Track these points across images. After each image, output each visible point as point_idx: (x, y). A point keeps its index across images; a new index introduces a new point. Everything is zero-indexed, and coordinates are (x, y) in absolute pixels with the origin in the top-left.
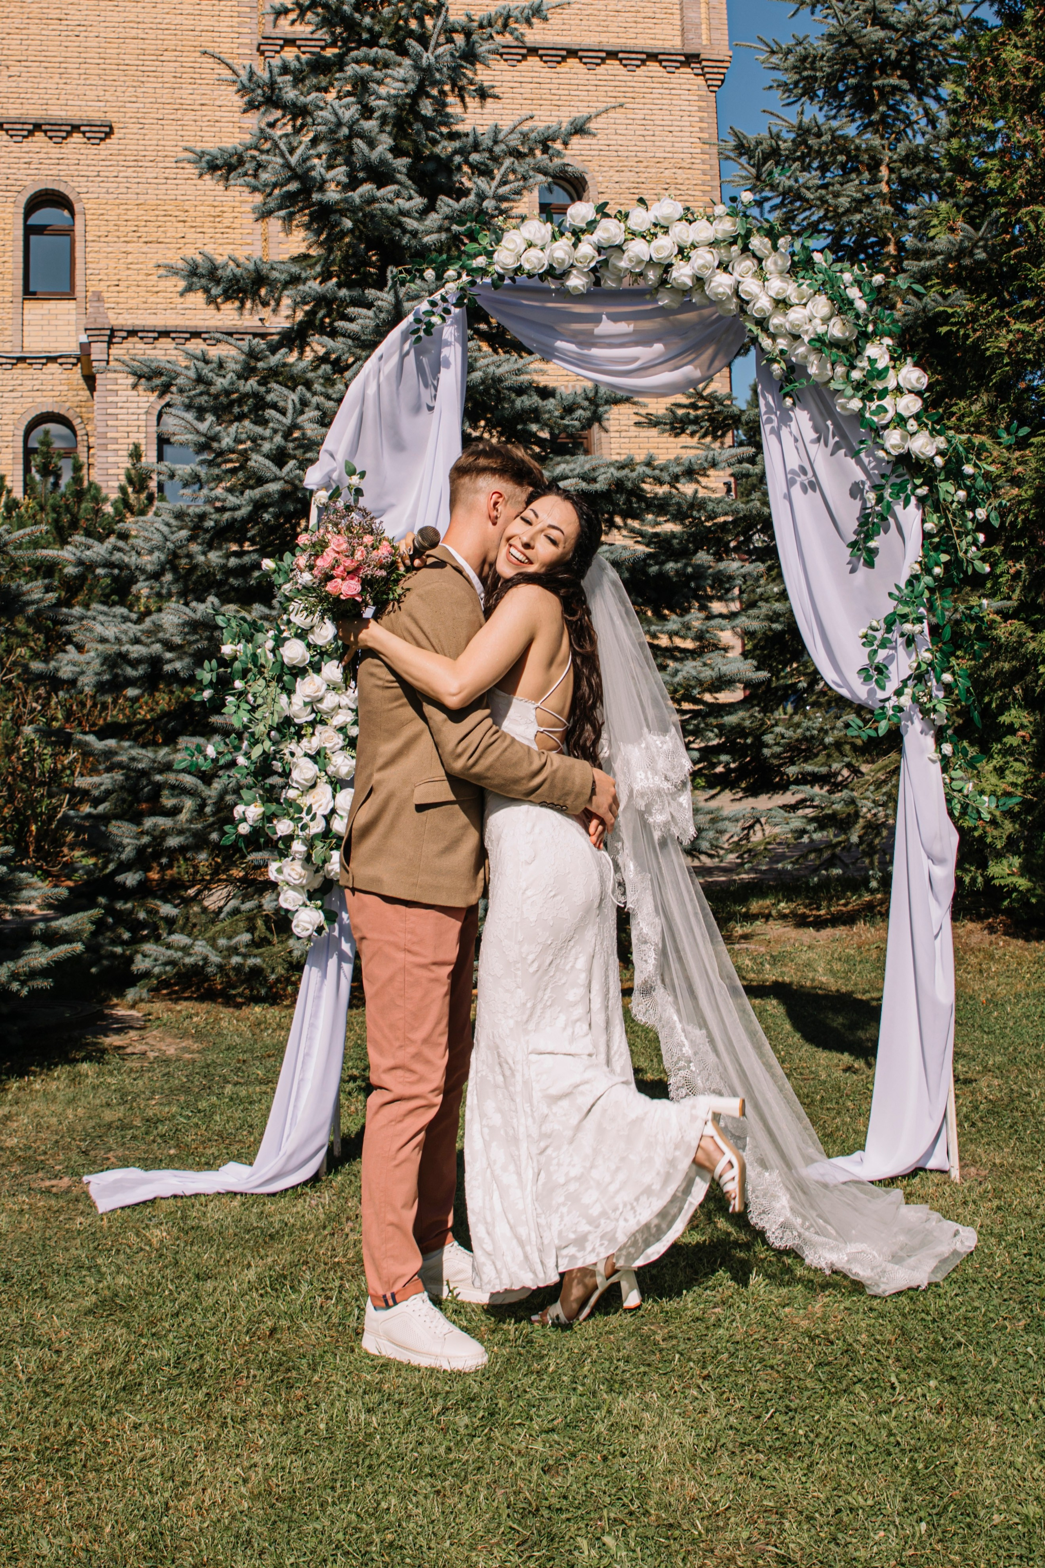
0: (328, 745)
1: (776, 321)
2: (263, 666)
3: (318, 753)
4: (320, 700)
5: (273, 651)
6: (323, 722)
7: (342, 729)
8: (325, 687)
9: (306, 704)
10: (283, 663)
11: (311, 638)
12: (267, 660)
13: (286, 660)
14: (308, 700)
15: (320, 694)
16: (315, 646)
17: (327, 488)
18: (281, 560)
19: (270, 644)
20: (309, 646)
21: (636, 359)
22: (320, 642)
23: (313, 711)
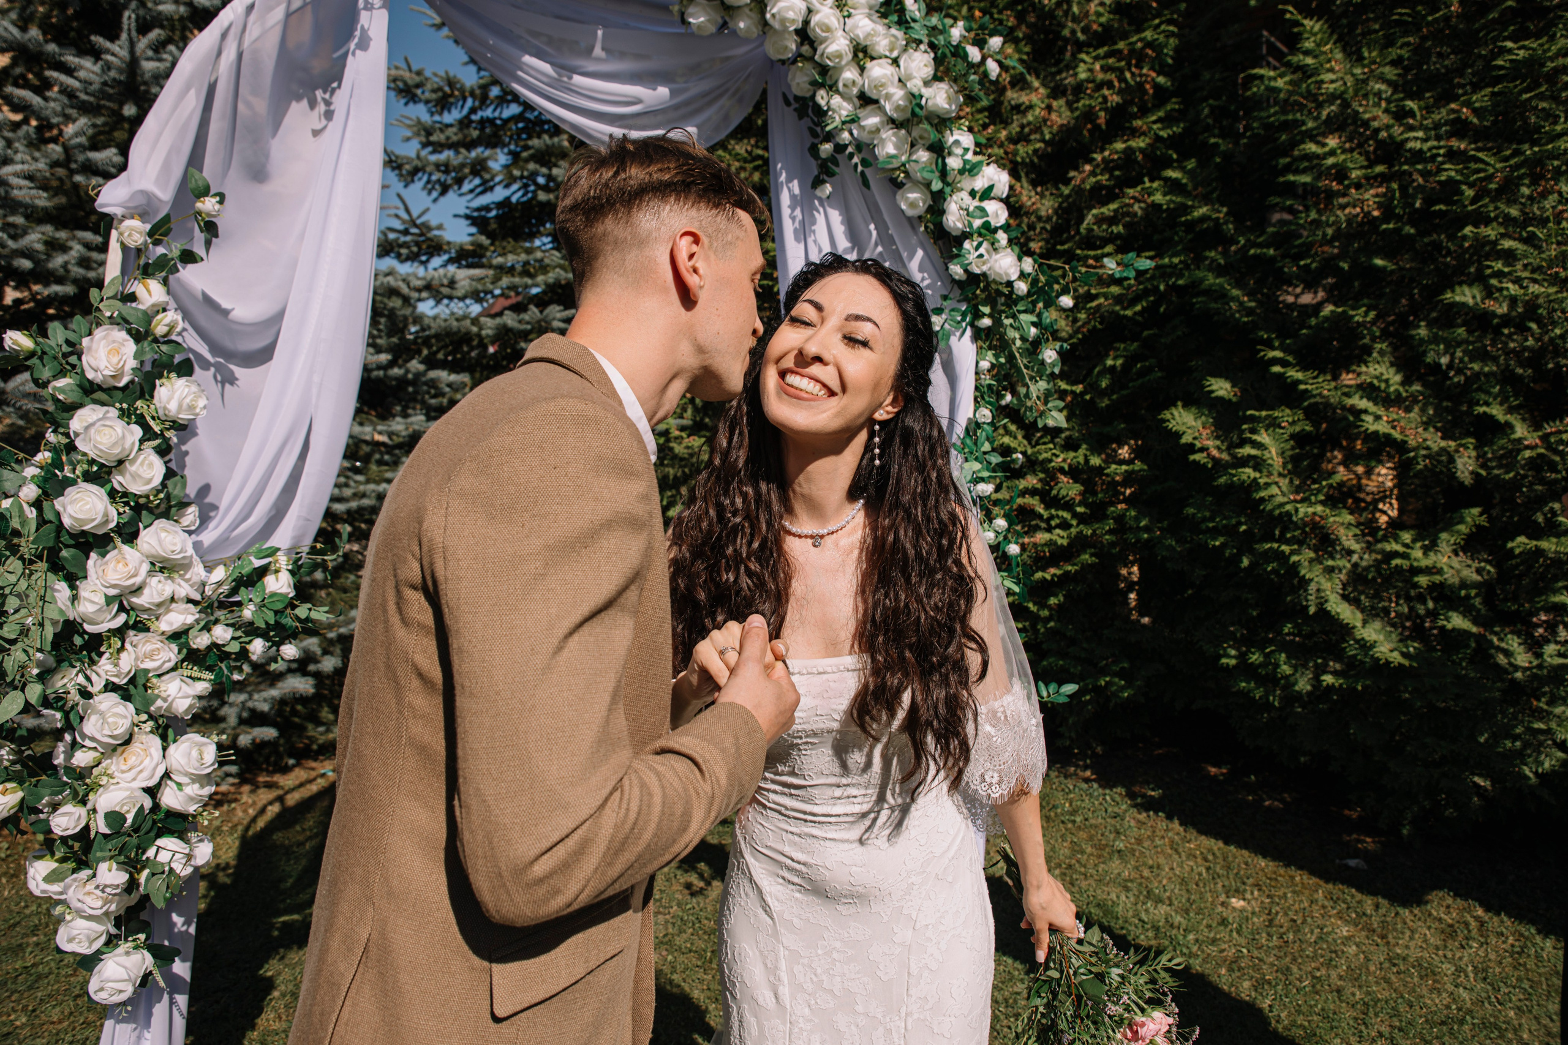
0: (148, 665)
1: (849, 74)
2: (17, 533)
3: (132, 681)
4: (138, 590)
5: (37, 504)
6: (141, 627)
7: (178, 636)
8: (145, 567)
9: (109, 600)
10: (60, 526)
11: (118, 480)
12: (24, 521)
13: (67, 521)
14: (113, 592)
15: (138, 580)
16: (125, 494)
17: (143, 216)
18: (45, 335)
19: (30, 492)
20: (113, 494)
21: (638, 101)
22: (136, 488)
23: (122, 609)
